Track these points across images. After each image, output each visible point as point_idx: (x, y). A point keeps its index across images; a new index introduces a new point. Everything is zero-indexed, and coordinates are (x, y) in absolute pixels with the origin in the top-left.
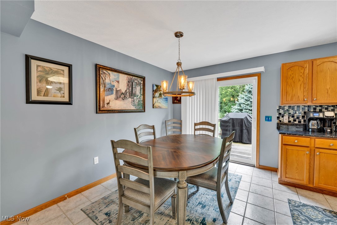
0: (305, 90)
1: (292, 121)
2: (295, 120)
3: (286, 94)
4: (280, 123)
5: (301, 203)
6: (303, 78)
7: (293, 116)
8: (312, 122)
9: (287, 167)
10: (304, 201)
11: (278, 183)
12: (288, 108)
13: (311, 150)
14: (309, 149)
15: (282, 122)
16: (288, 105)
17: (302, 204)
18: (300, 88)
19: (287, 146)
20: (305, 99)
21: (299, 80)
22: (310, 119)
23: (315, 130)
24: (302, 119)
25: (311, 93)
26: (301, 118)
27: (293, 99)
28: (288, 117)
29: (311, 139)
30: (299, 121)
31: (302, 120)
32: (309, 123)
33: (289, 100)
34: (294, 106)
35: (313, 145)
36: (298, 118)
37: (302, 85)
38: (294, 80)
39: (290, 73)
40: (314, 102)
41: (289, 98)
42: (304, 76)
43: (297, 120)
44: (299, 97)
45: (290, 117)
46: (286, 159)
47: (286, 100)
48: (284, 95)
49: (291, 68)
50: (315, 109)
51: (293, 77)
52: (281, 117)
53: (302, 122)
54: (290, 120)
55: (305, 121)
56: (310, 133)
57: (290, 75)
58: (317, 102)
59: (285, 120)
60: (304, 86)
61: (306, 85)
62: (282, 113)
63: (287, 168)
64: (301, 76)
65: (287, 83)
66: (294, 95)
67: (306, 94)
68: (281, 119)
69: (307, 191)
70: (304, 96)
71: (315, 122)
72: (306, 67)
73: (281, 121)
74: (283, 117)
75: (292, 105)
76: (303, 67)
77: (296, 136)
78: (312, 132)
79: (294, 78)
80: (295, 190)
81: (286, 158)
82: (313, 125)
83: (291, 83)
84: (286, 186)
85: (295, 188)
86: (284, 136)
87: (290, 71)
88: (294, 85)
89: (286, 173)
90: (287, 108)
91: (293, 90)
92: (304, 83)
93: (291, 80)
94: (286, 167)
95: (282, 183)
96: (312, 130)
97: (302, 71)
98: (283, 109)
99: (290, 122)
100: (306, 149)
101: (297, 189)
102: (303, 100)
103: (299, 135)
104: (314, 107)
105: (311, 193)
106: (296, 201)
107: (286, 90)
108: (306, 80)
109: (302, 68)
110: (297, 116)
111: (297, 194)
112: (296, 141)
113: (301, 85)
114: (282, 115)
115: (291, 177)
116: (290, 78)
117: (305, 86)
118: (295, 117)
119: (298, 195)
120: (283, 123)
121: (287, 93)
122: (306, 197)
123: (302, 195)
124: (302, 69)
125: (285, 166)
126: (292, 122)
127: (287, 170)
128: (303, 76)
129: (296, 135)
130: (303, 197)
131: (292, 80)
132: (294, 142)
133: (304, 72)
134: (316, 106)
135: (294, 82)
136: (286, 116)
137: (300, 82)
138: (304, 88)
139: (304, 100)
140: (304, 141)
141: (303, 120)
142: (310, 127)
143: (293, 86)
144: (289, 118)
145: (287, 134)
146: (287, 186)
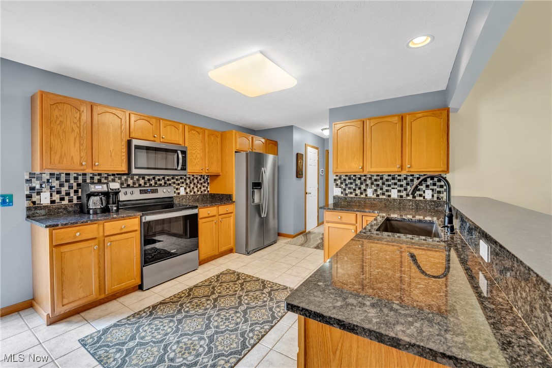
0: (82, 147)
1: (58, 200)
2: (62, 199)
3: (49, 151)
4: (34, 208)
5: (99, 331)
6: (80, 128)
7: (59, 192)
8: (92, 199)
9: (64, 285)
10: (101, 325)
11: (46, 326)
12: (50, 177)
13: (99, 241)
14: (96, 241)
15: (38, 204)
16: (48, 172)
17: (101, 332)
18: (75, 143)
19: (62, 247)
20: (84, 163)
21: (73, 130)
22: (89, 196)
23: (98, 211)
24: (74, 195)
25: (90, 154)
26: (72, 194)
27: (63, 161)
28: (49, 193)
29: (98, 225)
30: (69, 200)
31: (75, 198)
32: (88, 201)
33: (57, 161)
34: (60, 174)
35: (101, 234)
36: (68, 194)
37: (78, 139)
38: (63, 127)
39: (56, 113)
40: (95, 168)
41: (56, 159)
42: (80, 125)
43: (67, 198)
44: (72, 158)
45: (54, 194)
46: (62, 272)
47: (49, 162)
48: (46, 152)
49: (57, 104)
50: (92, 178)
51: (61, 122)
52: (34, 195)
53: (75, 201)
54: (54, 198)
55: (79, 198)
56: (91, 216)
57: (57, 117)
58: (99, 169)
59: (45, 199)
60: (80, 142)
61: (84, 140)
62: (38, 187)
63: (63, 288)
64: (75, 123)
65: (52, 130)
66: (65, 154)
67: (85, 154)
68: (35, 198)
69: (97, 308)
70: (81, 158)
71: (98, 198)
72: (83, 111)
73: (35, 202)
74: (39, 193)
75: (57, 172)
76: (79, 109)
77: (77, 225)
78: (94, 214)
79: (64, 124)
80: (81, 318)
81: (62, 269)
82: (94, 203)
83: (59, 131)
84: (62, 321)
85: (79, 315)
86: (54, 230)
87: (57, 109)
88: (64, 136)
89: (63, 297)
90: (48, 178)
91: (62, 146)
92: (80, 137)
93: (59, 126)
94: (62, 285)
95: (53, 321)
96: (94, 211)
97: (78, 115)
98: (39, 178)
99: (53, 202)
100: (92, 243)
101: (82, 314)
102: (79, 163)
103: (83, 223)
104: (75, 175)
105: (103, 307)
106: (91, 334)
107: (49, 143)
108: (83, 132)
109: (77, 111)
110: (66, 191)
111: (86, 322)
112: (78, 234)
113: (75, 139)
114: (37, 190)
115: (72, 299)
116: (56, 122)
117: (82, 141)
118: (63, 193)
119: (89, 323)
120: (40, 207)
121: (51, 148)
122: (100, 317)
123: (94, 319)
124: (77, 113)
125: (60, 285)
126: (57, 203)
127: (64, 292)
128: (78, 125)
129: (77, 223)
130: (97, 321)
131: (61, 126)
132: (75, 236)
133: (80, 118)
134: (94, 175)
135: (64, 132)
136: (45, 192)
137: (73, 133)
138: (81, 144)
139: (82, 164)
140: (90, 230)
141: (76, 196)
142: (91, 207)
143: (62, 138)
144: (51, 195)
145: (62, 225)
146: (65, 320)
